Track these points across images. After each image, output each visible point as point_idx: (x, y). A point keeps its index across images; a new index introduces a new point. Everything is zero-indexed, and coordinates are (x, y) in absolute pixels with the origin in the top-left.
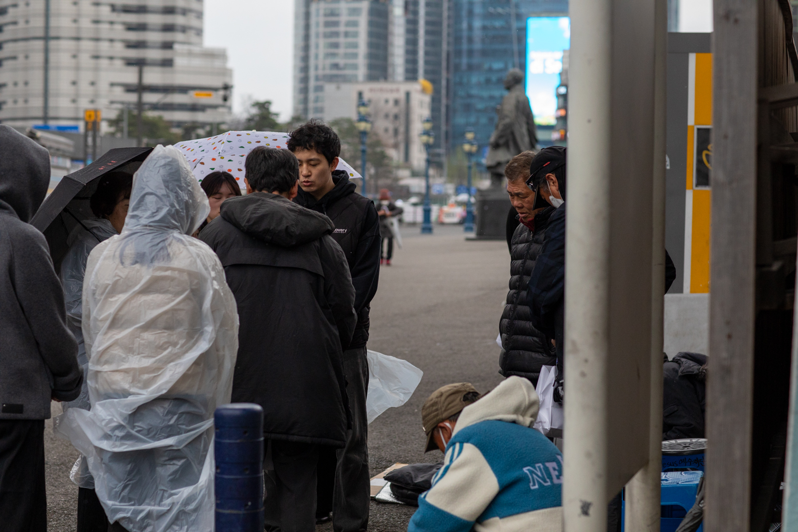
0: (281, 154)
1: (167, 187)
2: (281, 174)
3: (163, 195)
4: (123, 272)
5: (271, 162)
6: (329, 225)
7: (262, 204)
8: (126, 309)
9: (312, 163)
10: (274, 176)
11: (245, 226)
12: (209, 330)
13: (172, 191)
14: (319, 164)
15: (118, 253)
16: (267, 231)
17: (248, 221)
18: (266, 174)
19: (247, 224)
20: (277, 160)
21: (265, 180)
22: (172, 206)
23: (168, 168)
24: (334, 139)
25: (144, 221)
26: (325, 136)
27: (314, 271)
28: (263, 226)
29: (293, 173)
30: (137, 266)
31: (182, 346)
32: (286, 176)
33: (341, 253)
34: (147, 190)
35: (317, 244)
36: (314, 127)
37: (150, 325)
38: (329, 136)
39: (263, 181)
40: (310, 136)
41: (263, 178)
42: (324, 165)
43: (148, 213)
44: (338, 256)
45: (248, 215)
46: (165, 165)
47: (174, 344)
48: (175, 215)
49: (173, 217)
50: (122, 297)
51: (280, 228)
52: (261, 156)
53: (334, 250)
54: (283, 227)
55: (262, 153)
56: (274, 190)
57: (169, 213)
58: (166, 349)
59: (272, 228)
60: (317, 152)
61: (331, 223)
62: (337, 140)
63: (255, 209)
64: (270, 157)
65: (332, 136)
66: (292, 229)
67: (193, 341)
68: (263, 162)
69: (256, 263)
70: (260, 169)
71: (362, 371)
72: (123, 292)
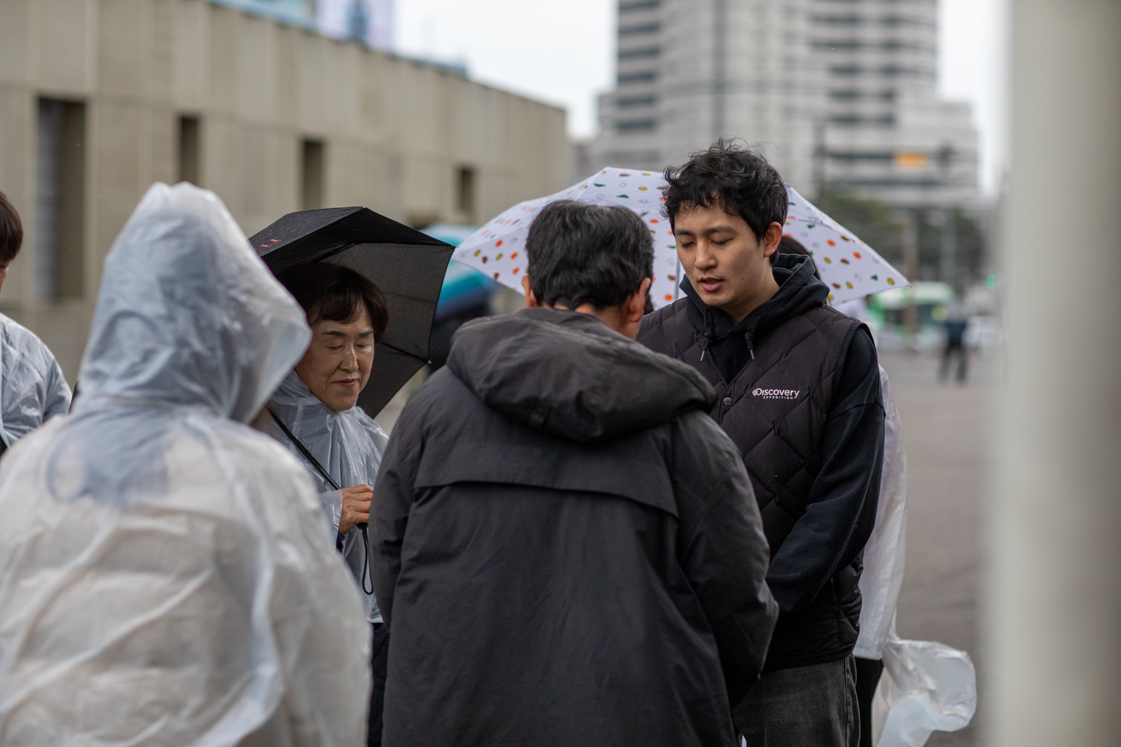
0: (605, 218)
1: (169, 295)
2: (599, 265)
3: (161, 317)
4: (54, 515)
5: (577, 236)
6: (695, 389)
7: (529, 336)
8: (60, 608)
9: (717, 237)
10: (582, 268)
11: (481, 390)
12: (268, 670)
13: (183, 303)
14: (731, 239)
15: (44, 466)
16: (533, 403)
17: (488, 380)
18: (564, 265)
19: (486, 386)
20: (592, 232)
21: (559, 279)
22: (182, 343)
23: (174, 243)
24: (766, 183)
25: (114, 387)
26: (747, 175)
27: (652, 503)
28: (523, 391)
29: (634, 262)
30: (87, 502)
31: (197, 712)
32: (613, 271)
33: (727, 456)
34: (122, 305)
35: (663, 434)
36: (721, 156)
37: (114, 656)
38: (754, 173)
39: (557, 282)
40: (709, 175)
41: (555, 273)
42: (745, 240)
43: (123, 366)
44: (718, 464)
45: (492, 363)
46: (168, 236)
47: (175, 707)
48: (194, 367)
49: (186, 371)
50: (51, 578)
51: (562, 396)
52: (558, 222)
53: (709, 449)
54: (570, 392)
55: (558, 217)
56: (581, 302)
57: (173, 364)
58: (153, 719)
59: (544, 395)
60: (726, 211)
61: (703, 384)
62: (774, 183)
63: (512, 349)
64: (577, 224)
65: (763, 175)
66: (595, 400)
67: (226, 699)
68: (560, 239)
69: (510, 480)
70: (552, 252)
71: (839, 713)
72: (55, 563)
